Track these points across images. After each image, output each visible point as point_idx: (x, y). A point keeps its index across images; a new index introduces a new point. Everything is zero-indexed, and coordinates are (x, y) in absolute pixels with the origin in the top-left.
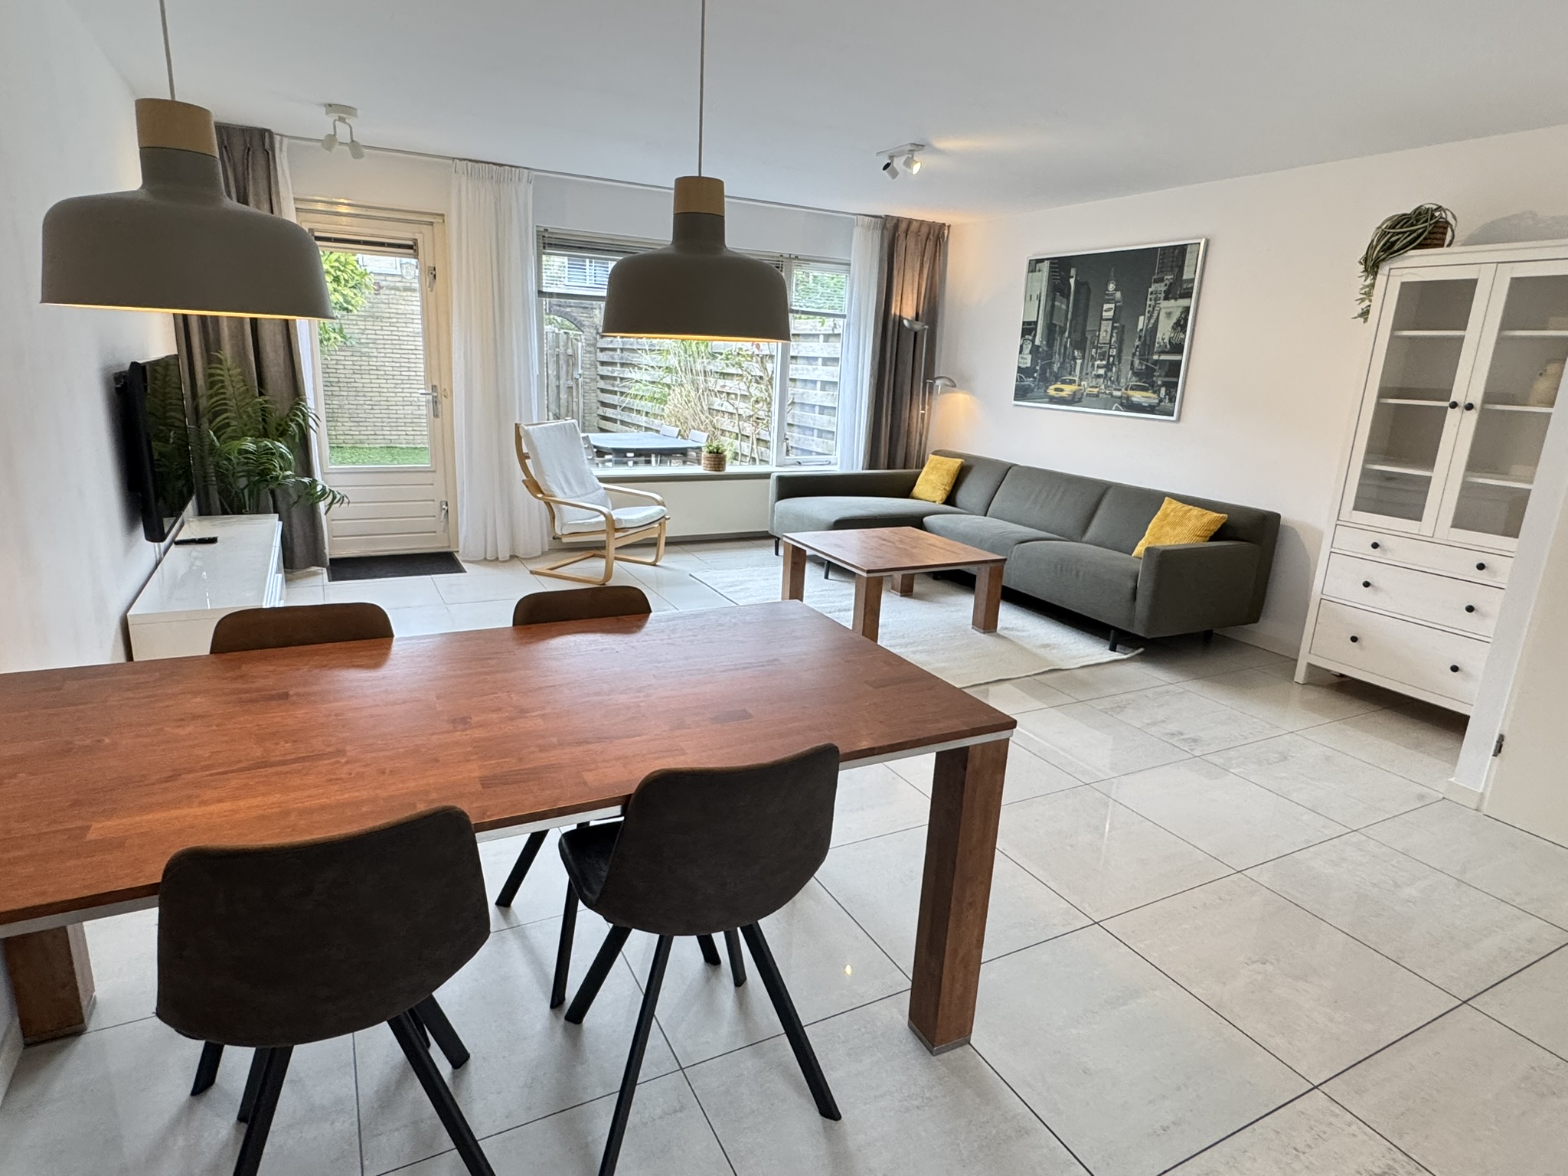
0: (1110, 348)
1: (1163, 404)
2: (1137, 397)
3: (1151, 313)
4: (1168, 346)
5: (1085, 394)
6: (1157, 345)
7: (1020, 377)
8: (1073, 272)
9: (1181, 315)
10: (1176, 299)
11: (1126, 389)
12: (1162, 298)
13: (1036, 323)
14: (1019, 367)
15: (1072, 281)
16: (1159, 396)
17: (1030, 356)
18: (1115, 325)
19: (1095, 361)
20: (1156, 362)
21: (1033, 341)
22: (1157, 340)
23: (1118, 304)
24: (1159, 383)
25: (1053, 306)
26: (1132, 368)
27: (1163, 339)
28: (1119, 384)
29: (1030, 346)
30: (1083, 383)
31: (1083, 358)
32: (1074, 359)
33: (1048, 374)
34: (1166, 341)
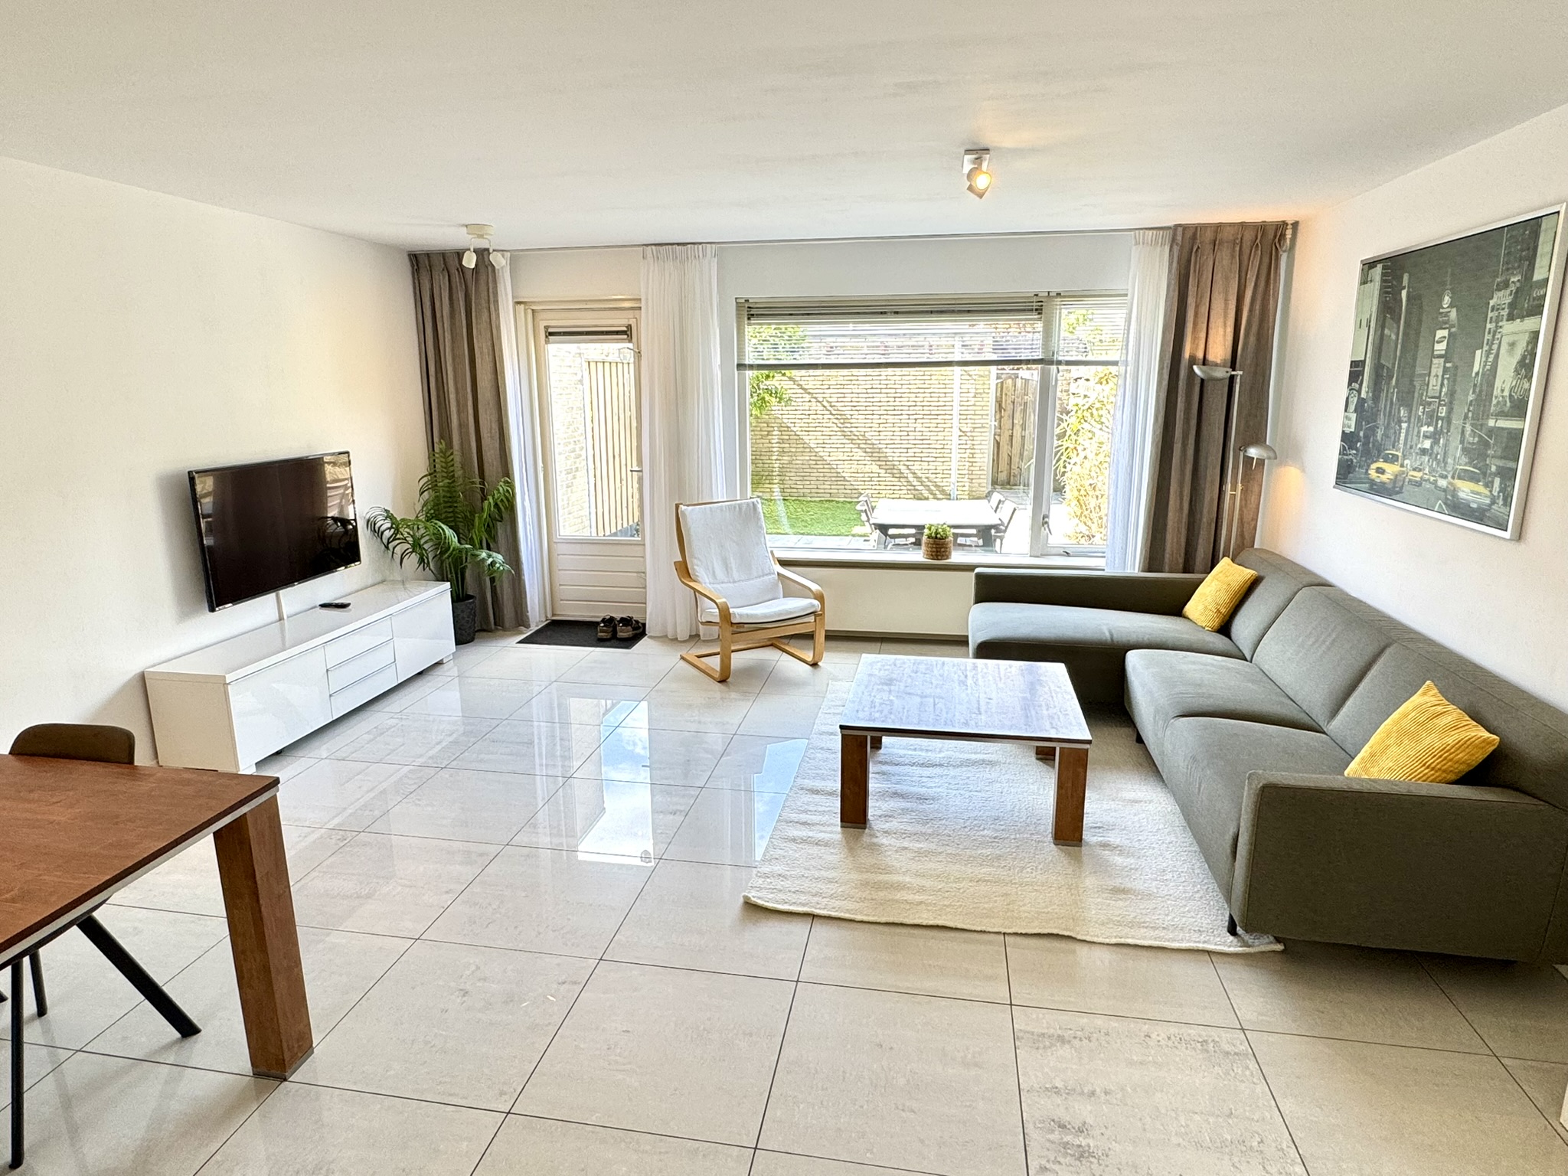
0: (1440, 405)
1: (1495, 507)
2: (1467, 491)
3: (1490, 344)
4: (1508, 404)
5: (1407, 480)
6: (1494, 402)
7: (1343, 446)
8: (1406, 277)
9: (1527, 346)
10: (1522, 318)
11: (1453, 478)
12: (1505, 317)
13: (1364, 362)
14: (1343, 432)
15: (1404, 293)
16: (1491, 491)
17: (1355, 415)
18: (1448, 365)
19: (1422, 426)
20: (1492, 432)
21: (1359, 391)
22: (1495, 393)
23: (1453, 330)
24: (1494, 469)
25: (1382, 334)
26: (1462, 442)
27: (1503, 391)
28: (1445, 466)
29: (1356, 399)
30: (1407, 462)
31: (1409, 421)
32: (1400, 422)
33: (1371, 445)
34: (1506, 393)
